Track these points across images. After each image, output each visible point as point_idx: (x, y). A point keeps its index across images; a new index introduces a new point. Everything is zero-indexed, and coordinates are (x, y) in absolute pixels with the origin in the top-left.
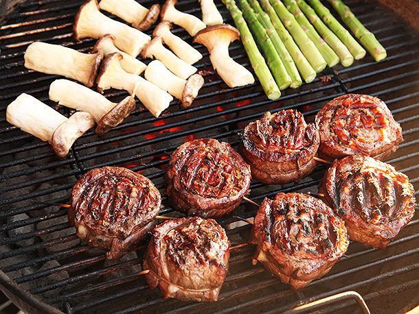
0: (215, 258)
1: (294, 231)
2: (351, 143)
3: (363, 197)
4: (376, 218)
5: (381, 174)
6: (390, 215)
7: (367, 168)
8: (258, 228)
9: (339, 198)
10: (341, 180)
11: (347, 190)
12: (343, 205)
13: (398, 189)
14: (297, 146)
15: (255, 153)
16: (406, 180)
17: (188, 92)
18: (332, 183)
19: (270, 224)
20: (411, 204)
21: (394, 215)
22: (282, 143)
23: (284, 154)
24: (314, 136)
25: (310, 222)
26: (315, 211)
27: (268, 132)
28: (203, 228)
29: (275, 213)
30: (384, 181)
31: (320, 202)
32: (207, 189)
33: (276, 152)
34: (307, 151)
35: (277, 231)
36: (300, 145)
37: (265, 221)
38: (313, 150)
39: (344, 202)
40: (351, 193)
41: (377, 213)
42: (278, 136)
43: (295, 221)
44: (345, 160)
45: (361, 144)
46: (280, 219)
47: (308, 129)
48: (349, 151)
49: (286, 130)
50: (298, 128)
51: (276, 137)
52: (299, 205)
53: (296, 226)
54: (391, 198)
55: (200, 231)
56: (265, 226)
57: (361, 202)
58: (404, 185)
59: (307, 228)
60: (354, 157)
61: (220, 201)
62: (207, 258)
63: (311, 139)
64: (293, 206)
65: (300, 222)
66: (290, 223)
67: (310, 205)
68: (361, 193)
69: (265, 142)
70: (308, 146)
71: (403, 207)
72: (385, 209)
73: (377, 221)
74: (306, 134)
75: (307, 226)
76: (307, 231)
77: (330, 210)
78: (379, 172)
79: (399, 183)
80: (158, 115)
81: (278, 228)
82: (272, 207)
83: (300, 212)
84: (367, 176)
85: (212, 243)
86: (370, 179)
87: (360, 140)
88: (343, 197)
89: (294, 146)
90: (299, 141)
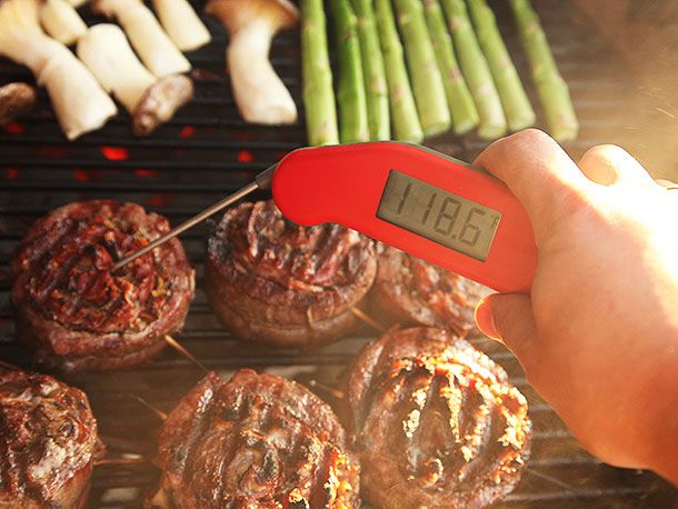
0: (43, 482)
1: (241, 465)
2: (435, 299)
3: (417, 424)
4: (429, 478)
5: (473, 383)
6: (462, 476)
7: (450, 361)
8: (169, 435)
9: (367, 411)
10: (385, 376)
11: (389, 400)
12: (371, 430)
13: (499, 425)
14: (319, 280)
15: (226, 270)
16: (522, 409)
17: (151, 104)
18: (366, 375)
19: (195, 433)
20: (514, 463)
21: (471, 478)
22: (289, 264)
23: (286, 289)
24: (362, 268)
25: (282, 452)
26: (304, 429)
27: (271, 233)
28: (48, 407)
29: (218, 412)
30: (473, 399)
31: (326, 410)
32: (77, 310)
33: (271, 279)
34: (336, 296)
35: (204, 453)
36: (325, 278)
37: (188, 424)
38: (350, 297)
39: (376, 422)
40: (395, 408)
41: (434, 468)
42: (288, 247)
43: (250, 442)
44: (409, 335)
45: (454, 310)
46: (221, 428)
47: (356, 248)
48: (424, 316)
49: (308, 237)
50: (336, 242)
51: (284, 247)
52: (276, 406)
53: (250, 453)
54: (477, 440)
55: (36, 413)
56: (184, 436)
57: (409, 435)
58: (512, 419)
59: (270, 463)
60: (431, 331)
61: (100, 341)
62: (25, 478)
63: (354, 271)
64: (261, 407)
65: (260, 446)
66: (238, 443)
67: (300, 412)
68: (415, 415)
69: (254, 252)
70: (341, 285)
71: (496, 467)
72: (454, 461)
73: (429, 485)
74: (346, 260)
75: (274, 459)
76: (268, 472)
77: (341, 432)
78: (472, 376)
79: (505, 412)
80: (73, 135)
81: (210, 446)
82: (216, 395)
83: (272, 423)
84: (441, 378)
85: (52, 444)
86: (446, 389)
87: (456, 300)
88: (375, 411)
89: (312, 277)
90: (327, 269)
